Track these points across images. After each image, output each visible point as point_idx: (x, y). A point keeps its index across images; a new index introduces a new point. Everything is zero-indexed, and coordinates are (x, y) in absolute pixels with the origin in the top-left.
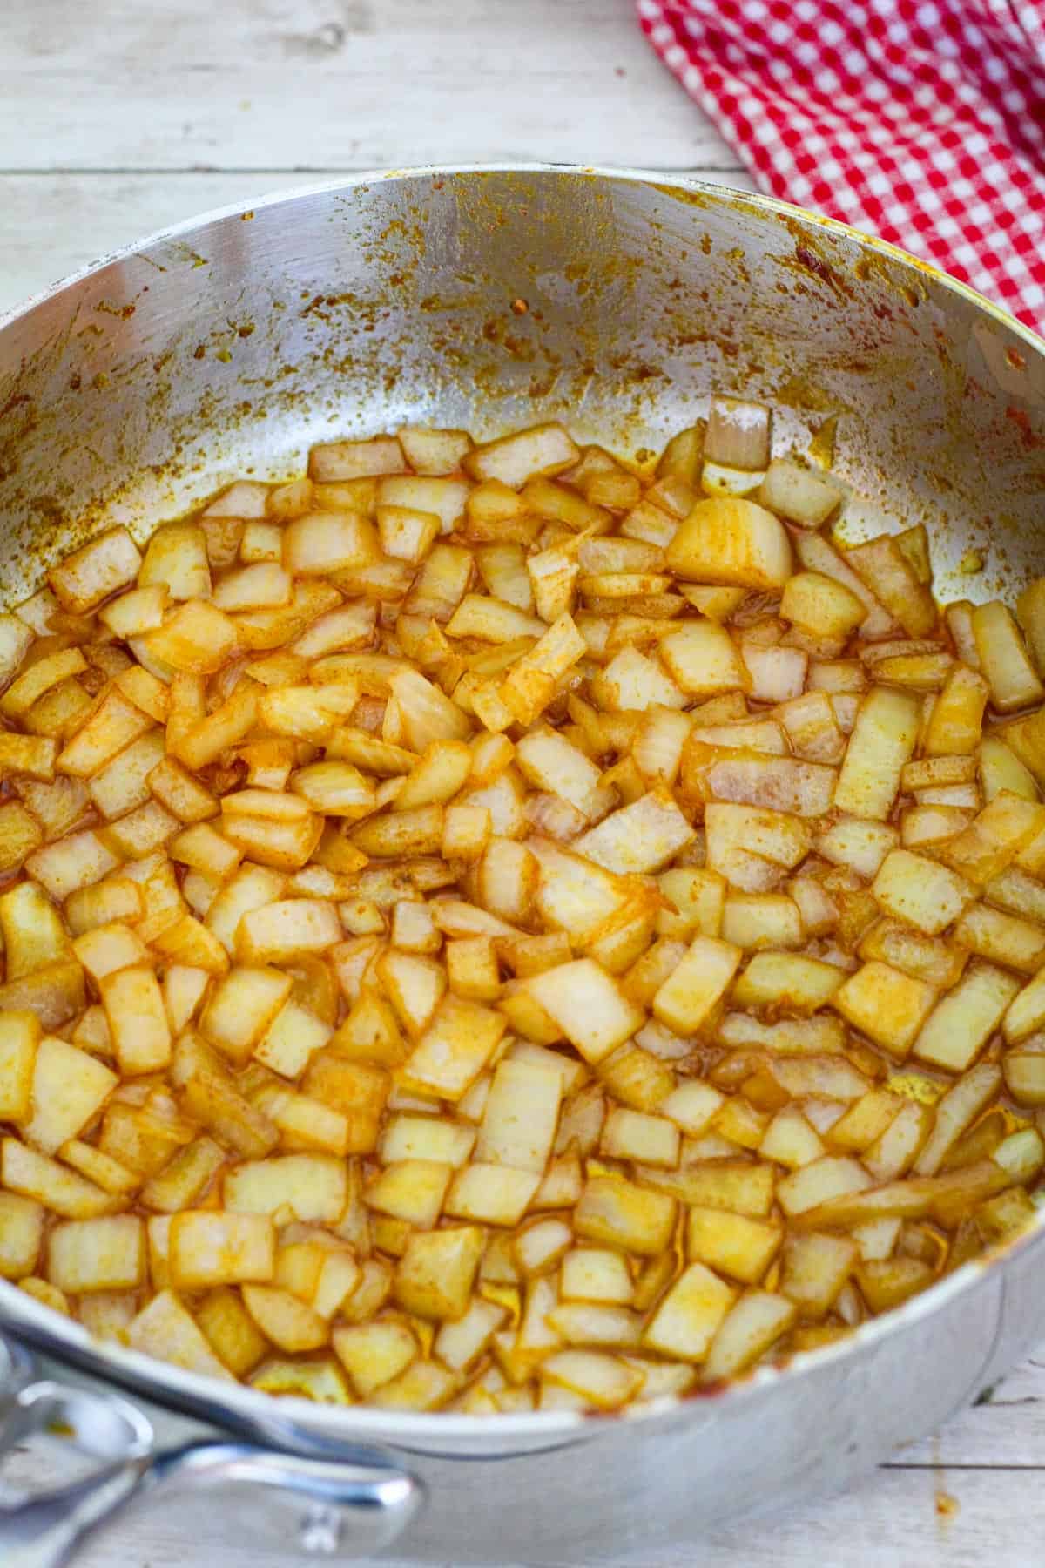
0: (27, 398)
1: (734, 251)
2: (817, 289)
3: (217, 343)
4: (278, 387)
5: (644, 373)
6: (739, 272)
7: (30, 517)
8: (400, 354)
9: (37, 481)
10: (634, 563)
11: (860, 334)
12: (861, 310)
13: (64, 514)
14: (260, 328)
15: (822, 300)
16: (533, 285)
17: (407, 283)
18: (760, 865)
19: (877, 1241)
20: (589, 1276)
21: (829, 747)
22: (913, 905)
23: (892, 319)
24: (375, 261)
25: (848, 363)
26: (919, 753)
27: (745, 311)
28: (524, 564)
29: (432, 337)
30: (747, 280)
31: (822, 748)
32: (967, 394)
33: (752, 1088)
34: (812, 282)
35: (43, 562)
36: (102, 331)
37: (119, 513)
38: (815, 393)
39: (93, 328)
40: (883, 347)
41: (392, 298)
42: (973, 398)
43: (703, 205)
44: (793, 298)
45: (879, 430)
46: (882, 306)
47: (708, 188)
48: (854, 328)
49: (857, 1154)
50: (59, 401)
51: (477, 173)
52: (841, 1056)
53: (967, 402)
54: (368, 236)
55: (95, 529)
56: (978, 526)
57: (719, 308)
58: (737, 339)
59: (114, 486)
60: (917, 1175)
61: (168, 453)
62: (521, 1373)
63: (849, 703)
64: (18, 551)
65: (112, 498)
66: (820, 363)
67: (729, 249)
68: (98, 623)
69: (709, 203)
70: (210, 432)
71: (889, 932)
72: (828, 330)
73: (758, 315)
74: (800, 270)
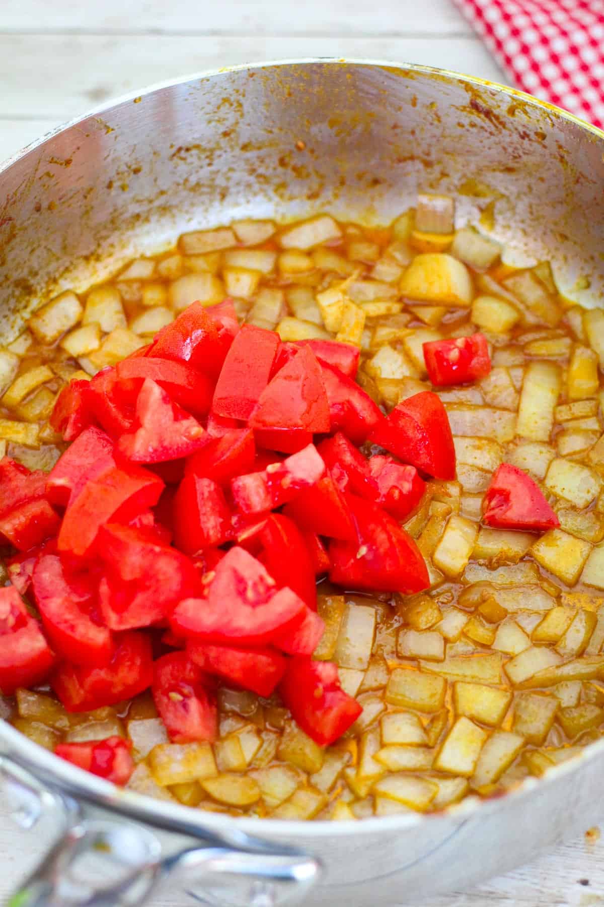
0: (10, 219)
1: (432, 104)
2: (483, 124)
3: (119, 179)
4: (157, 203)
5: (376, 182)
6: (434, 116)
7: (13, 292)
8: (228, 179)
9: (16, 270)
10: (381, 294)
11: (510, 150)
12: (510, 135)
13: (33, 288)
14: (145, 169)
15: (486, 131)
16: (309, 133)
17: (233, 135)
18: (477, 473)
19: (568, 695)
20: (399, 729)
21: (510, 400)
22: (570, 491)
23: (530, 140)
24: (213, 124)
25: (502, 168)
26: (562, 400)
27: (438, 140)
28: (314, 298)
29: (247, 167)
30: (439, 121)
31: (505, 400)
32: (577, 181)
33: (484, 609)
34: (479, 120)
35: (22, 318)
36: (53, 175)
37: (65, 284)
38: (481, 188)
39: (48, 174)
40: (525, 158)
41: (223, 145)
42: (582, 184)
43: (412, 78)
44: (468, 130)
45: (521, 207)
46: (524, 133)
47: (415, 67)
48: (506, 146)
49: (552, 644)
50: (29, 219)
51: (275, 66)
52: (536, 584)
53: (577, 187)
54: (209, 108)
55: (53, 295)
56: (586, 261)
57: (422, 139)
58: (433, 157)
59: (62, 269)
60: (589, 655)
61: (93, 247)
62: (363, 791)
63: (518, 372)
64: (7, 313)
65: (61, 276)
66: (484, 168)
67: (428, 103)
68: (60, 349)
69: (415, 76)
70: (117, 233)
71: (561, 509)
72: (489, 148)
73: (446, 142)
74: (472, 113)
